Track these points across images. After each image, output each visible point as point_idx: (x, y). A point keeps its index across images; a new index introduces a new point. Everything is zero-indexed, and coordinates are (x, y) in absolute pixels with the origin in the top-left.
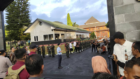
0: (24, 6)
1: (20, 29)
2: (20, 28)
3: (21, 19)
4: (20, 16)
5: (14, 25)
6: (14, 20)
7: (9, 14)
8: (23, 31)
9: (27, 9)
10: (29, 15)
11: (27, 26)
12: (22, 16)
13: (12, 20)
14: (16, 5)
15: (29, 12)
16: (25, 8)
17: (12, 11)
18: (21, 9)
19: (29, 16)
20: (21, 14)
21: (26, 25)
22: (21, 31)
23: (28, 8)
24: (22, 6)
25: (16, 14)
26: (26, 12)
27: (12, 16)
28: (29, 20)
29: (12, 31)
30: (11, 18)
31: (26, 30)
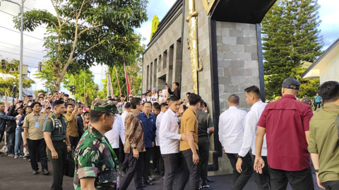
0: (301, 12)
1: (293, 69)
2: (294, 67)
3: (295, 46)
4: (294, 40)
5: (279, 61)
6: (278, 51)
7: (267, 37)
8: (300, 74)
9: (309, 18)
10: (316, 32)
11: (311, 61)
12: (299, 37)
13: (274, 51)
14: (283, 16)
15: (315, 24)
16: (305, 18)
17: (275, 30)
18: (295, 22)
19: (316, 35)
20: (295, 34)
21: (307, 59)
22: (295, 73)
23: (312, 14)
24: (297, 14)
25: (283, 36)
26: (309, 26)
27: (275, 42)
28: (316, 44)
29: (274, 76)
30: (273, 46)
31: (307, 71)
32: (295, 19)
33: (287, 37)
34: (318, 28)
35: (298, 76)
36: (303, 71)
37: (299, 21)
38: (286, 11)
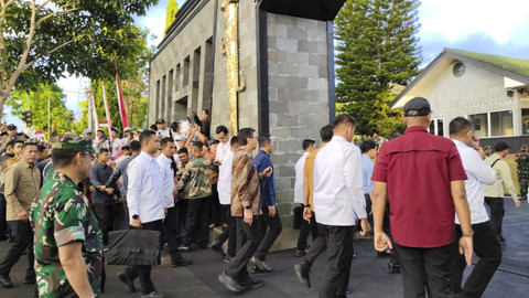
0: (395, 9)
1: (379, 96)
2: (380, 92)
3: (383, 60)
4: (382, 51)
5: (359, 82)
6: (359, 67)
7: (344, 46)
8: (388, 102)
9: (406, 20)
10: (413, 40)
11: (405, 84)
12: (389, 47)
13: (353, 67)
14: (368, 14)
15: (412, 29)
16: (400, 19)
17: (356, 36)
18: (385, 24)
19: (412, 45)
20: (384, 43)
21: (399, 81)
22: (381, 101)
23: (409, 14)
24: (388, 12)
25: (368, 44)
26: (404, 32)
27: (355, 53)
28: (414, 59)
29: (352, 105)
30: (352, 60)
31: (398, 98)
32: (385, 19)
33: (373, 46)
34: (416, 36)
35: (385, 106)
36: (392, 99)
37: (390, 22)
38: (373, 7)
